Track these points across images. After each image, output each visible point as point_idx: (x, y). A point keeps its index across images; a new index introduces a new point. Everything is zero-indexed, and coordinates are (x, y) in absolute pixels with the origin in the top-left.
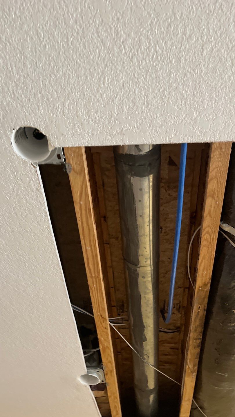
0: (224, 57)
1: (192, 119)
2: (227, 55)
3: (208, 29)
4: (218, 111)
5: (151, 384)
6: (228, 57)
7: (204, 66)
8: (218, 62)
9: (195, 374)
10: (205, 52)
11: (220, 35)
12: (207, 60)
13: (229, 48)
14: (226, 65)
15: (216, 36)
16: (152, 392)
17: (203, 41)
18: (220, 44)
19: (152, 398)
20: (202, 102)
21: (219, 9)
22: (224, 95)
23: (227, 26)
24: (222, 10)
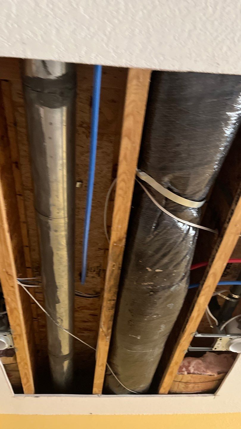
5: (66, 350)
9: (109, 337)
16: (66, 358)
19: (66, 364)
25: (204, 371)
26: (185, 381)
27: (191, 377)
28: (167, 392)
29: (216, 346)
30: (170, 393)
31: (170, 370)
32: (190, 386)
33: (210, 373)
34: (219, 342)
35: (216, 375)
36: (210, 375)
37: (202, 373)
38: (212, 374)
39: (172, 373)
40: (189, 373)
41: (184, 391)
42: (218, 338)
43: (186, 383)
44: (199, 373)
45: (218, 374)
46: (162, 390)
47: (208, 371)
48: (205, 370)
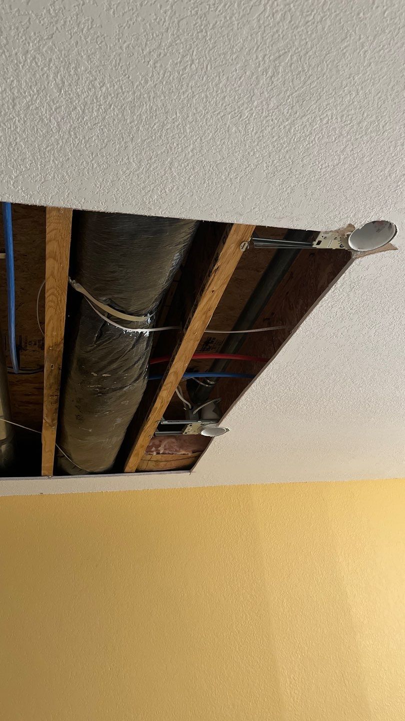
0: (46, 117)
1: (10, 177)
2: (51, 115)
3: (18, 81)
4: (47, 174)
6: (51, 118)
7: (19, 121)
8: (39, 121)
9: (55, 427)
10: (17, 107)
11: (38, 91)
12: (22, 116)
13: (52, 109)
14: (50, 127)
15: (31, 92)
16: (3, 443)
17: (13, 94)
18: (38, 101)
20: (23, 160)
21: (31, 62)
22: (52, 159)
23: (46, 83)
24: (36, 63)
25: (176, 451)
26: (155, 460)
27: (162, 456)
28: (134, 471)
29: (186, 431)
30: (137, 471)
31: (135, 452)
32: (161, 464)
33: (183, 452)
34: (189, 427)
35: (190, 454)
36: (184, 454)
37: (175, 453)
38: (186, 453)
39: (137, 454)
40: (158, 453)
41: (155, 469)
42: (188, 424)
43: (157, 461)
44: (170, 452)
45: (193, 453)
46: (127, 469)
47: (181, 450)
48: (178, 449)
